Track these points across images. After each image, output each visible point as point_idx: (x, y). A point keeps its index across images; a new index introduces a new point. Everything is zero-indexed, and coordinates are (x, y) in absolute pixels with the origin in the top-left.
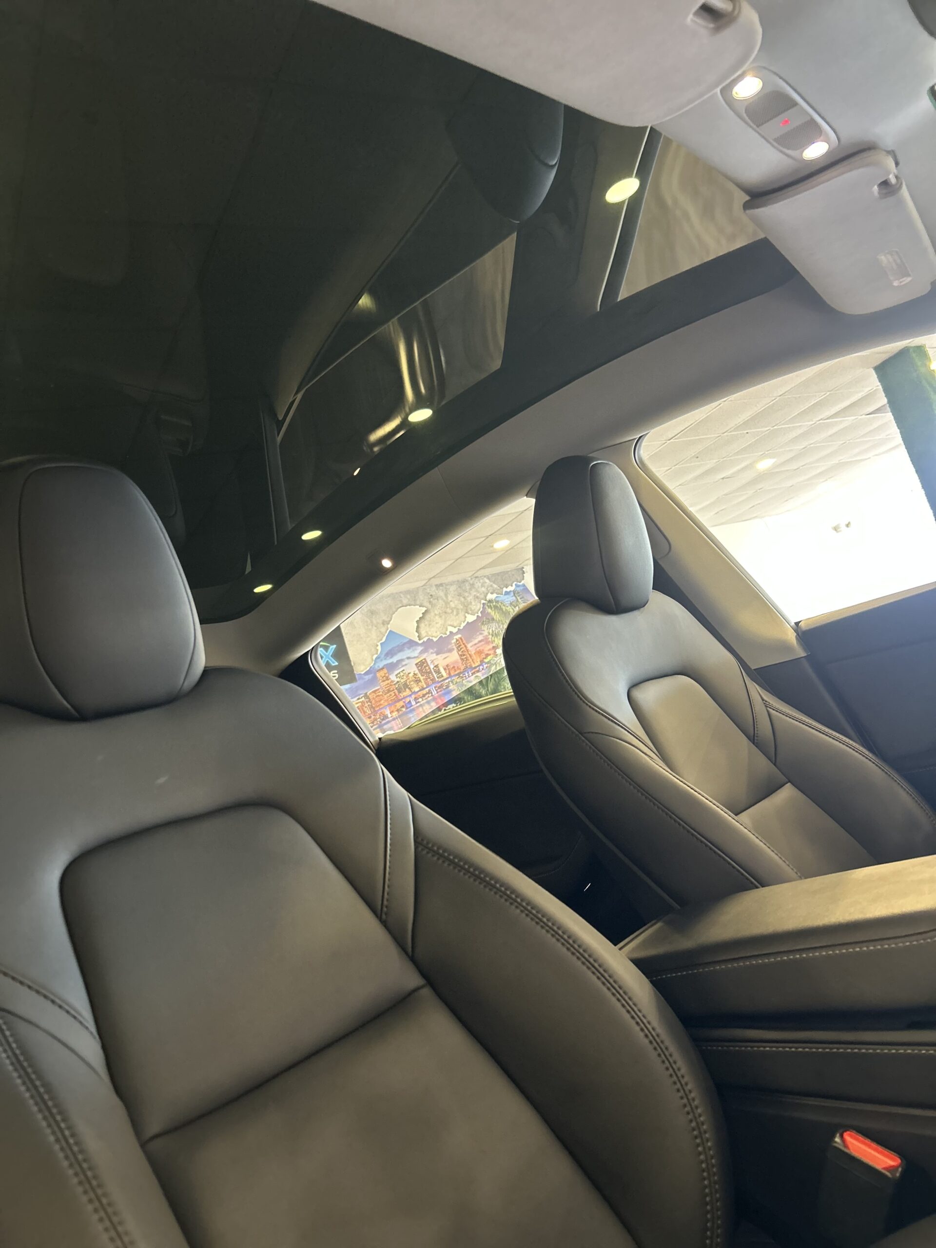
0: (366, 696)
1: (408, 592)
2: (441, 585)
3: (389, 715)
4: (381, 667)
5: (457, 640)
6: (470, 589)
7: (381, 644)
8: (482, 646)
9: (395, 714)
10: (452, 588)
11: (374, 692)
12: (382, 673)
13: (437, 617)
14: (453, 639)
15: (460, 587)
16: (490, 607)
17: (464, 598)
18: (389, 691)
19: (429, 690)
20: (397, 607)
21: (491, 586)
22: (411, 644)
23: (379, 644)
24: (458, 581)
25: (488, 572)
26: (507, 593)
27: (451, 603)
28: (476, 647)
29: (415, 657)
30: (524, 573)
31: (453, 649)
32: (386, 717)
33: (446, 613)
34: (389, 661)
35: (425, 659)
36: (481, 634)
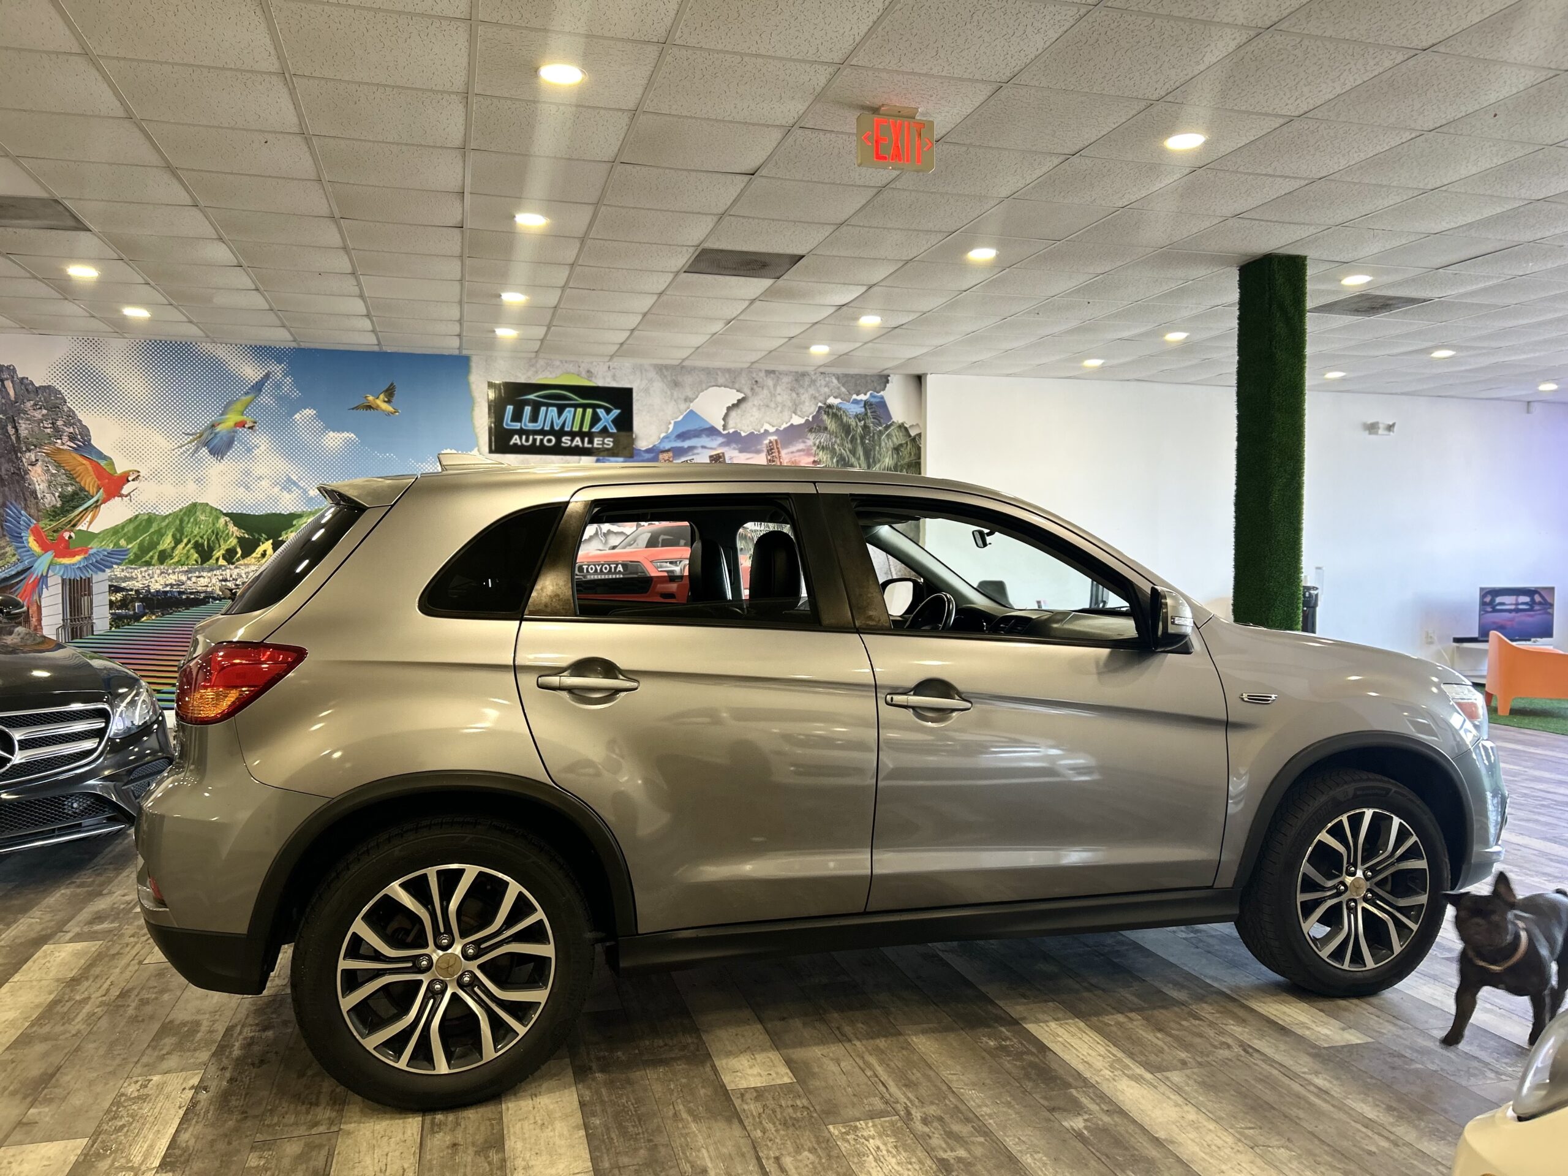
1: (729, 371)
2: (773, 372)
4: (667, 448)
5: (771, 442)
6: (809, 386)
7: (675, 423)
8: (800, 456)
10: (785, 379)
12: (666, 456)
13: (755, 409)
14: (766, 439)
15: (796, 380)
16: (828, 414)
17: (798, 394)
20: (710, 384)
21: (838, 388)
22: (712, 431)
23: (672, 422)
24: (797, 372)
25: (839, 371)
26: (856, 402)
27: (778, 397)
28: (791, 455)
29: (711, 448)
30: (888, 382)
31: (763, 451)
33: (767, 406)
34: (679, 444)
35: (723, 453)
36: (804, 442)
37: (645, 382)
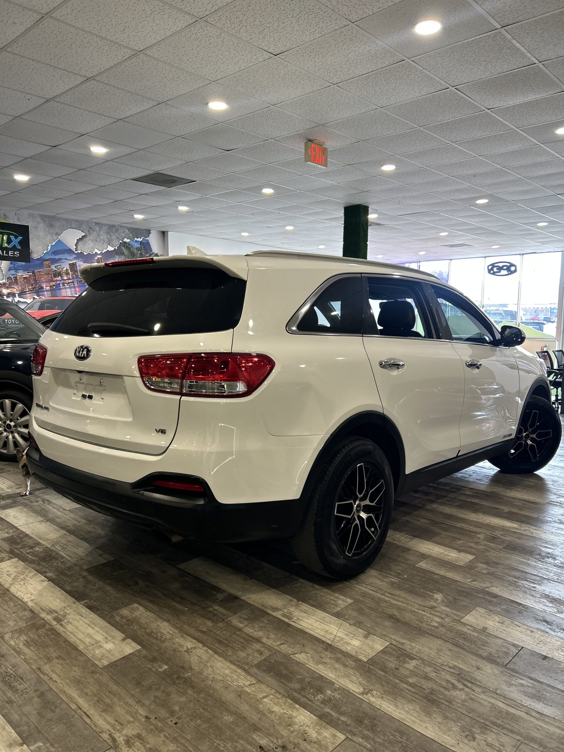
0: (33, 272)
1: (77, 221)
2: (99, 223)
3: (45, 288)
4: (47, 258)
5: (98, 258)
6: (116, 232)
9: (48, 288)
10: (105, 228)
11: (39, 272)
12: (47, 262)
13: (90, 241)
14: (96, 257)
15: (109, 229)
16: (124, 246)
17: (110, 235)
18: (48, 274)
19: (73, 281)
20: (68, 227)
21: (129, 234)
22: (70, 251)
23: (50, 245)
24: (109, 225)
25: (128, 226)
26: (136, 241)
27: (101, 236)
29: (70, 260)
30: (150, 233)
32: (43, 288)
33: (96, 240)
34: (53, 257)
35: (76, 263)
37: (35, 223)
